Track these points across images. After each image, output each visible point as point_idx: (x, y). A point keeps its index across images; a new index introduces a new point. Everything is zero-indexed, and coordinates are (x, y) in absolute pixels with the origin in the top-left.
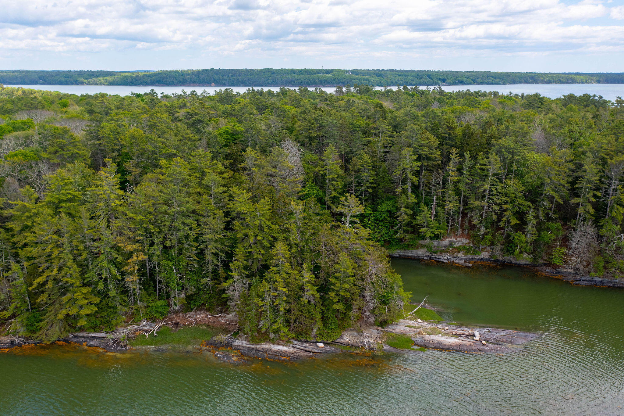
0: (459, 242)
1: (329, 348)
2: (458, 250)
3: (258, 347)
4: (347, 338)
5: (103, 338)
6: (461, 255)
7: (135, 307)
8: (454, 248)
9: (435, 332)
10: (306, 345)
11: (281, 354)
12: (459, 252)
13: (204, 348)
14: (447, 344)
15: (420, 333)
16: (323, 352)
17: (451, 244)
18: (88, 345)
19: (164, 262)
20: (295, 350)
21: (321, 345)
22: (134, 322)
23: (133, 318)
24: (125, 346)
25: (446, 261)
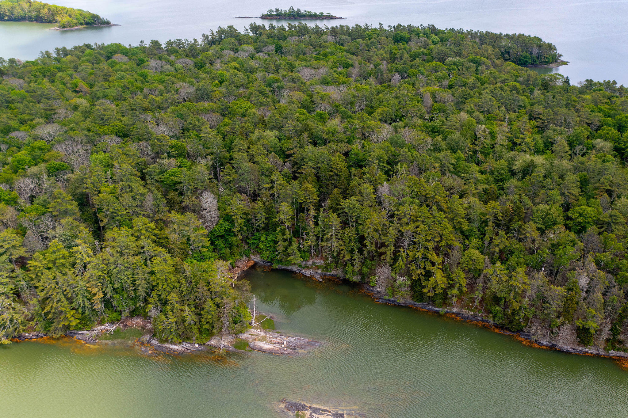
0: (319, 263)
1: (201, 348)
2: (318, 267)
3: (164, 345)
4: (213, 342)
5: (84, 334)
6: (319, 271)
7: (101, 317)
8: (316, 266)
9: (263, 339)
10: (189, 345)
11: (174, 350)
12: (319, 269)
13: (136, 343)
14: (265, 348)
15: (255, 339)
16: (197, 350)
17: (314, 263)
18: (77, 339)
19: (115, 296)
20: (182, 348)
21: (197, 346)
22: (102, 324)
23: (102, 322)
24: (96, 340)
25: (308, 275)
